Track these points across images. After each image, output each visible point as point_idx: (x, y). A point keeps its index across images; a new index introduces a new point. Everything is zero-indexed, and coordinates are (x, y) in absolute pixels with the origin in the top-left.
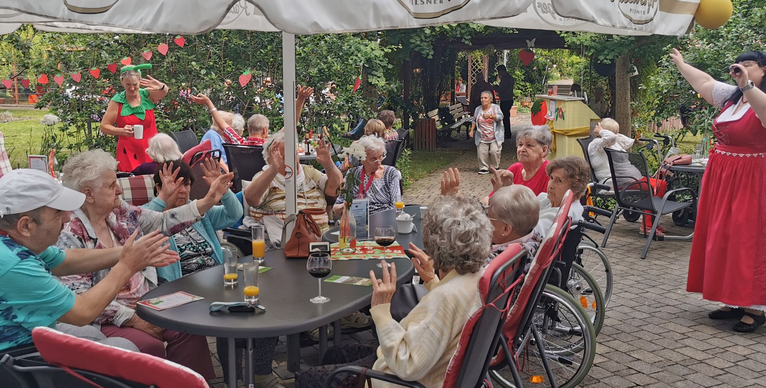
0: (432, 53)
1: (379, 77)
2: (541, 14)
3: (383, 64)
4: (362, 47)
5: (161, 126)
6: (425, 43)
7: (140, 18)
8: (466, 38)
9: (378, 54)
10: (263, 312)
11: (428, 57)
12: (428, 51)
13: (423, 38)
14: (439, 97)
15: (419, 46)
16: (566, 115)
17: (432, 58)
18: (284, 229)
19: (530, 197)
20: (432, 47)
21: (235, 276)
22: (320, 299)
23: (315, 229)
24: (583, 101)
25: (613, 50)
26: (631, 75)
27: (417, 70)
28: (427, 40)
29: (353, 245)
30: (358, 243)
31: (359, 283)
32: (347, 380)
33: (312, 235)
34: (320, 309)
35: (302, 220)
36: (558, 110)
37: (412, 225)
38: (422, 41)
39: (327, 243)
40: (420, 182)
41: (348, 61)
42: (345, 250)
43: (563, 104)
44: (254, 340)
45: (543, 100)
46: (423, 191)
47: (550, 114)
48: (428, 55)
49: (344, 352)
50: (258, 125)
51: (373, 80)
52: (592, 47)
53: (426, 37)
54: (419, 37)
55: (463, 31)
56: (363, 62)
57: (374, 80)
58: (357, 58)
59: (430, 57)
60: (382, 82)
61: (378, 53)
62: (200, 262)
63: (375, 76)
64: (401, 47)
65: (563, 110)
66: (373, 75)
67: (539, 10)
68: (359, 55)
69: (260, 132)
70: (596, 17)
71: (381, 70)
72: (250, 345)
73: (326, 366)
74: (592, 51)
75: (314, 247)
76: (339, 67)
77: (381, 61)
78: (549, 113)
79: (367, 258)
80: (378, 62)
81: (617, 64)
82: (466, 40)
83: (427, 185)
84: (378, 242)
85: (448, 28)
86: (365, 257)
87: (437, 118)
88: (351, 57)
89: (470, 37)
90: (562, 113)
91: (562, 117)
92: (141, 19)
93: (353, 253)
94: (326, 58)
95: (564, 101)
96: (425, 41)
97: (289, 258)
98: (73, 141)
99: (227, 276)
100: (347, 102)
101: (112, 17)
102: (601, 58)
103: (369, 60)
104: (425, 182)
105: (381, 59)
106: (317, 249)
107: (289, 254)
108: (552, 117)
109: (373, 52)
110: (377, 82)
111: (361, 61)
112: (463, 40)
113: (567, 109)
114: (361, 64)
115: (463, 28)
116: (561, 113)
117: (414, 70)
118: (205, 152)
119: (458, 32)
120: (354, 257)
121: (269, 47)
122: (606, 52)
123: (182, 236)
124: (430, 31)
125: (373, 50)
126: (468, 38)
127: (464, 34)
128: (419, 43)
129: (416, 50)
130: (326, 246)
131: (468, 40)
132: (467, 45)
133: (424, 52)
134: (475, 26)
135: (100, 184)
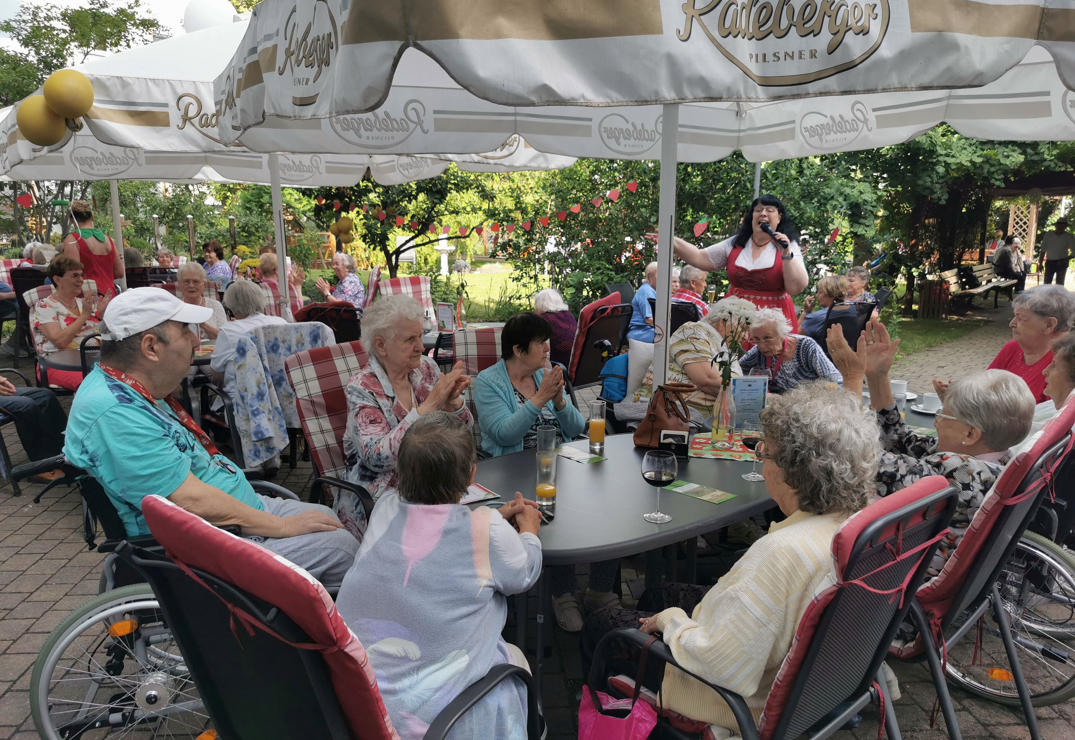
0: (946, 197)
1: (868, 226)
3: (876, 211)
4: (847, 190)
6: (938, 185)
8: (997, 177)
9: (867, 198)
11: (940, 203)
12: (940, 195)
13: (935, 179)
14: (961, 255)
15: (928, 188)
17: (945, 203)
19: (1019, 390)
20: (946, 189)
27: (931, 220)
28: (940, 181)
33: (673, 420)
35: (661, 398)
38: (932, 183)
39: (686, 434)
41: (825, 207)
42: (718, 445)
46: (914, 369)
48: (939, 199)
54: (931, 177)
55: (993, 169)
56: (844, 207)
57: (860, 229)
58: (836, 203)
59: (943, 202)
60: (872, 232)
63: (864, 224)
64: (899, 189)
66: (860, 224)
68: (841, 199)
76: (813, 214)
77: (873, 207)
80: (871, 208)
82: (997, 180)
85: (969, 164)
86: (740, 457)
87: (953, 280)
88: (830, 202)
89: (1002, 176)
94: (799, 204)
96: (937, 183)
103: (854, 206)
105: (874, 204)
109: (862, 196)
110: (864, 232)
111: (842, 207)
112: (993, 181)
114: (843, 210)
115: (992, 165)
117: (927, 221)
118: (611, 306)
119: (986, 171)
124: (944, 169)
125: (861, 193)
126: (999, 177)
127: (993, 173)
128: (929, 184)
129: (924, 194)
130: (683, 437)
131: (999, 180)
132: (998, 187)
133: (935, 196)
134: (1007, 162)
135: (392, 334)
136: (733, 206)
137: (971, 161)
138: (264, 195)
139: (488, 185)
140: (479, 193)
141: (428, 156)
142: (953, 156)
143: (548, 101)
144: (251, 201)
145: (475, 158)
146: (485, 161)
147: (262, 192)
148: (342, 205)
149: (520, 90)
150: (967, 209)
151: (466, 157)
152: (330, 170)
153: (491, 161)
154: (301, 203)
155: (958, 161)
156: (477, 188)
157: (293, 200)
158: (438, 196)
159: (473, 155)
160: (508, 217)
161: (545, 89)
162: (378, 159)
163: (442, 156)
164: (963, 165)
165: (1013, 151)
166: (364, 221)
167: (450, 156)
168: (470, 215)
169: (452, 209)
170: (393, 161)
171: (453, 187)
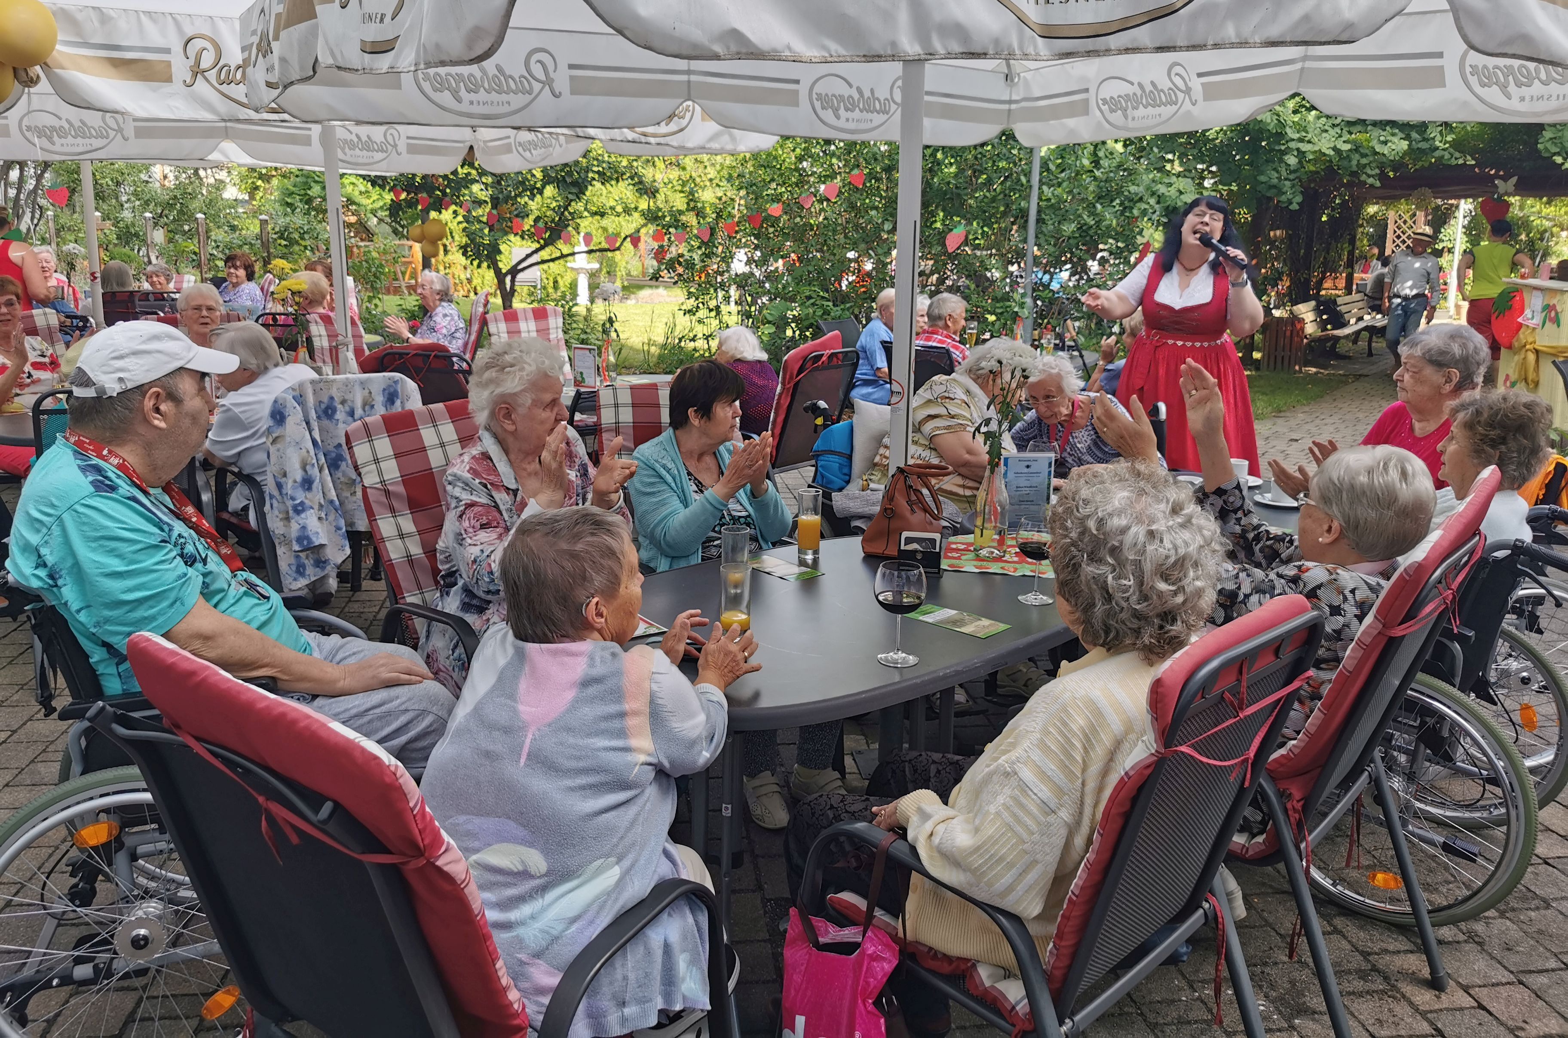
0: (1299, 199)
4: (1161, 188)
6: (1287, 183)
8: (1369, 172)
11: (1291, 207)
12: (1291, 197)
13: (1284, 174)
14: (1321, 282)
15: (1275, 187)
16: (1563, 318)
17: (1297, 207)
20: (1299, 189)
22: (895, 657)
27: (1278, 232)
28: (1292, 177)
36: (1549, 308)
38: (1281, 179)
41: (1131, 212)
42: (984, 553)
43: (1558, 297)
47: (1530, 316)
48: (1290, 202)
53: (1291, 172)
54: (1277, 172)
55: (1364, 161)
56: (1158, 213)
58: (1147, 207)
59: (1295, 207)
64: (1234, 187)
65: (1559, 309)
68: (1153, 202)
75: (908, 540)
76: (1114, 222)
78: (1528, 313)
82: (1369, 176)
85: (1332, 153)
87: (1310, 317)
88: (1138, 205)
89: (1377, 171)
90: (1557, 313)
91: (1556, 321)
94: (1094, 206)
95: (1563, 292)
96: (1286, 179)
106: (915, 546)
108: (1534, 321)
109: (1182, 197)
111: (1154, 213)
112: (1363, 177)
115: (1364, 156)
116: (1553, 314)
117: (1272, 234)
118: (831, 352)
119: (1354, 163)
124: (1297, 160)
125: (1181, 193)
126: (1373, 173)
127: (1365, 166)
128: (1275, 181)
129: (1268, 195)
130: (933, 541)
131: (1373, 176)
132: (1372, 186)
133: (1283, 198)
134: (1385, 150)
135: (527, 400)
136: (1002, 209)
137: (1334, 149)
138: (312, 184)
139: (648, 174)
140: (634, 185)
141: (559, 130)
142: (1309, 142)
143: (738, 53)
144: (293, 193)
145: (629, 135)
146: (643, 139)
147: (309, 180)
148: (432, 200)
149: (698, 36)
150: (1328, 215)
151: (616, 133)
152: (413, 150)
153: (652, 140)
154: (369, 197)
155: (1317, 148)
156: (632, 178)
157: (357, 193)
158: (574, 190)
159: (625, 130)
160: (677, 221)
161: (735, 34)
162: (485, 134)
163: (580, 131)
164: (1324, 154)
165: (1393, 135)
166: (465, 225)
167: (592, 132)
168: (621, 219)
169: (594, 209)
170: (509, 137)
171: (596, 176)
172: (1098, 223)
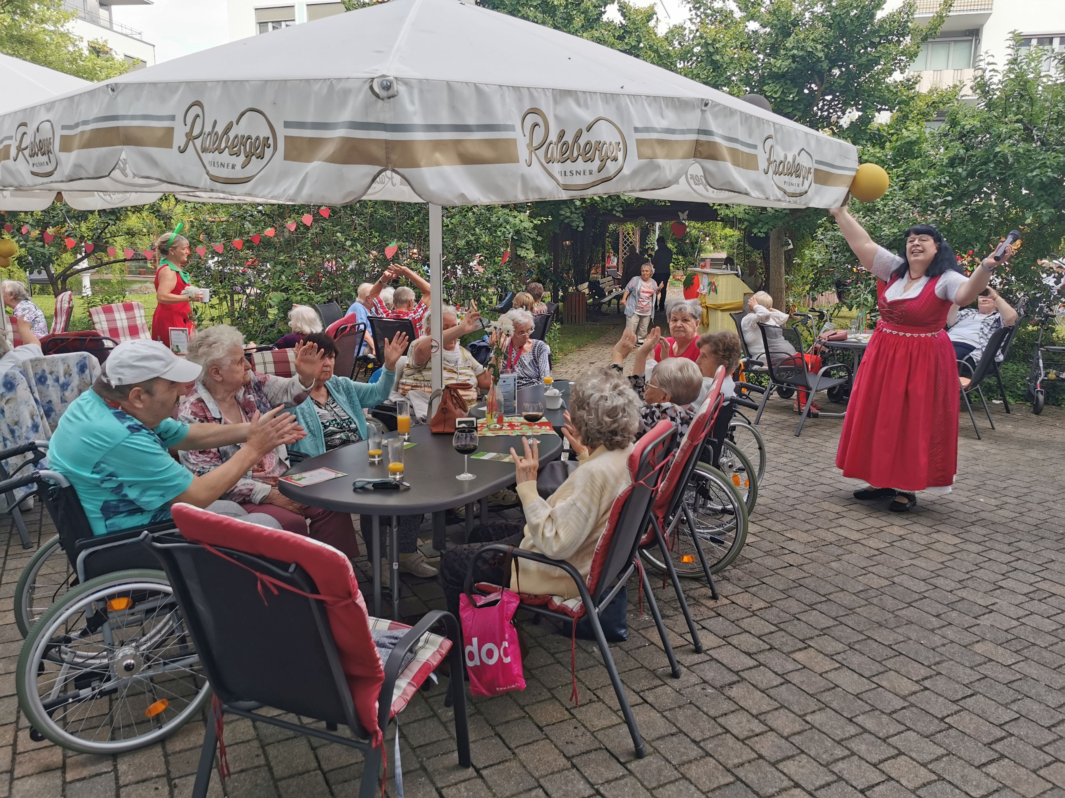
0: (582, 224)
1: (528, 250)
2: (694, 186)
3: (532, 236)
4: (511, 219)
5: (306, 299)
6: (575, 215)
7: (283, 189)
8: (617, 209)
9: (527, 226)
10: (408, 489)
11: (578, 229)
12: (578, 223)
13: (573, 210)
14: (589, 270)
15: (569, 217)
16: (719, 289)
17: (582, 230)
18: (430, 404)
20: (582, 219)
21: (380, 452)
22: (466, 476)
23: (462, 404)
24: (737, 275)
25: (767, 223)
26: (785, 248)
27: (567, 242)
28: (577, 212)
29: (500, 421)
30: (506, 419)
31: (507, 460)
32: (493, 558)
33: (459, 411)
34: (466, 486)
35: (448, 395)
36: (711, 284)
37: (561, 400)
38: (572, 213)
39: (474, 419)
40: (570, 357)
42: (492, 426)
43: (716, 277)
44: (398, 518)
45: (695, 274)
46: (573, 366)
47: (702, 288)
48: (578, 227)
49: (490, 530)
50: (404, 298)
51: (522, 253)
52: (746, 220)
53: (576, 209)
54: (569, 208)
55: (614, 203)
56: (511, 234)
58: (505, 230)
59: (580, 229)
60: (531, 255)
61: (527, 224)
62: (344, 437)
63: (525, 248)
65: (716, 284)
66: (521, 247)
67: (691, 182)
68: (508, 227)
69: (406, 305)
70: (749, 190)
71: (530, 242)
72: (394, 523)
73: (472, 545)
74: (746, 223)
75: (460, 423)
76: (487, 239)
77: (530, 233)
78: (701, 286)
79: (514, 434)
80: (527, 234)
81: (772, 237)
82: (617, 211)
83: (577, 360)
84: (527, 418)
85: (599, 199)
86: (512, 433)
87: (587, 291)
88: (500, 229)
89: (621, 209)
90: (715, 287)
91: (715, 291)
92: (285, 190)
93: (501, 429)
94: (475, 230)
95: (717, 275)
96: (575, 213)
97: (435, 434)
98: (215, 313)
99: (372, 451)
100: (495, 275)
101: (254, 187)
102: (755, 231)
103: (517, 232)
104: (575, 356)
105: (530, 231)
106: (464, 425)
107: (435, 430)
108: (705, 291)
109: (522, 224)
110: (526, 255)
111: (509, 233)
112: (614, 212)
113: (720, 283)
114: (510, 236)
115: (614, 200)
116: (713, 287)
117: (564, 243)
118: (349, 325)
119: (609, 204)
120: (501, 433)
121: (416, 219)
122: (760, 225)
123: (326, 412)
125: (521, 221)
128: (568, 214)
130: (472, 422)
131: (619, 212)
132: (618, 217)
133: (574, 224)
134: (626, 198)
135: (228, 361)
149: (450, 197)
164: (594, 200)
172: (477, 240)
